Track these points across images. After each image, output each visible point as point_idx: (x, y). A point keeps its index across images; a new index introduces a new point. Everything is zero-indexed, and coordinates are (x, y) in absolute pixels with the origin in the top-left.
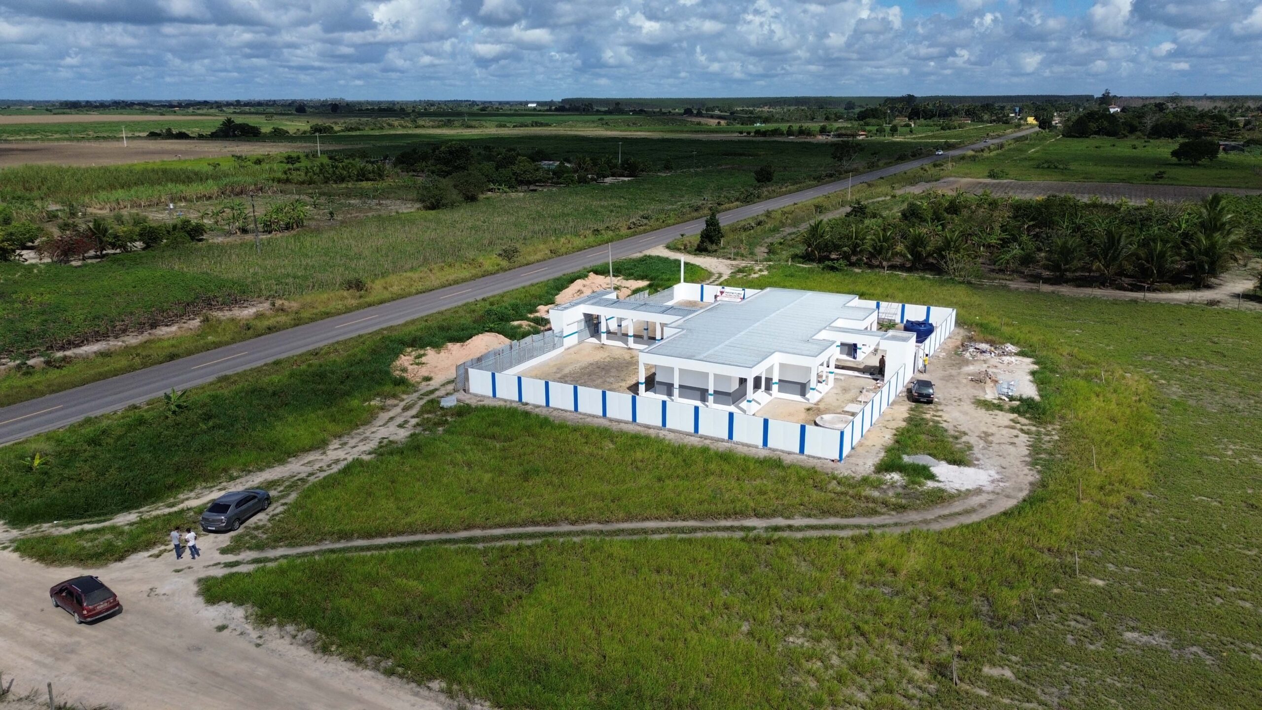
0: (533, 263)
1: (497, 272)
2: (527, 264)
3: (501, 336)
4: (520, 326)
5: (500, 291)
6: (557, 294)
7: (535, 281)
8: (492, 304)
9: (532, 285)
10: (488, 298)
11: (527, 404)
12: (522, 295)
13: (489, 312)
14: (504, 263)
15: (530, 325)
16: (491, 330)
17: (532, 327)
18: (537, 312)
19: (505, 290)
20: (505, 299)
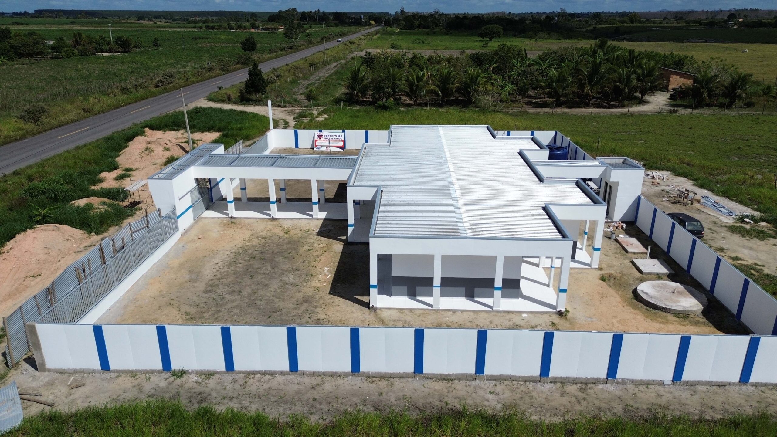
0: (67, 124)
1: (23, 137)
2: (60, 126)
3: (66, 227)
4: (89, 207)
5: (37, 159)
6: (118, 156)
7: (81, 143)
8: (30, 179)
9: (78, 148)
10: (22, 170)
11: (182, 373)
12: (71, 162)
13: (31, 192)
14: (30, 126)
15: (104, 203)
16: (44, 220)
17: (109, 205)
18: (101, 181)
19: (44, 156)
20: (47, 169)
